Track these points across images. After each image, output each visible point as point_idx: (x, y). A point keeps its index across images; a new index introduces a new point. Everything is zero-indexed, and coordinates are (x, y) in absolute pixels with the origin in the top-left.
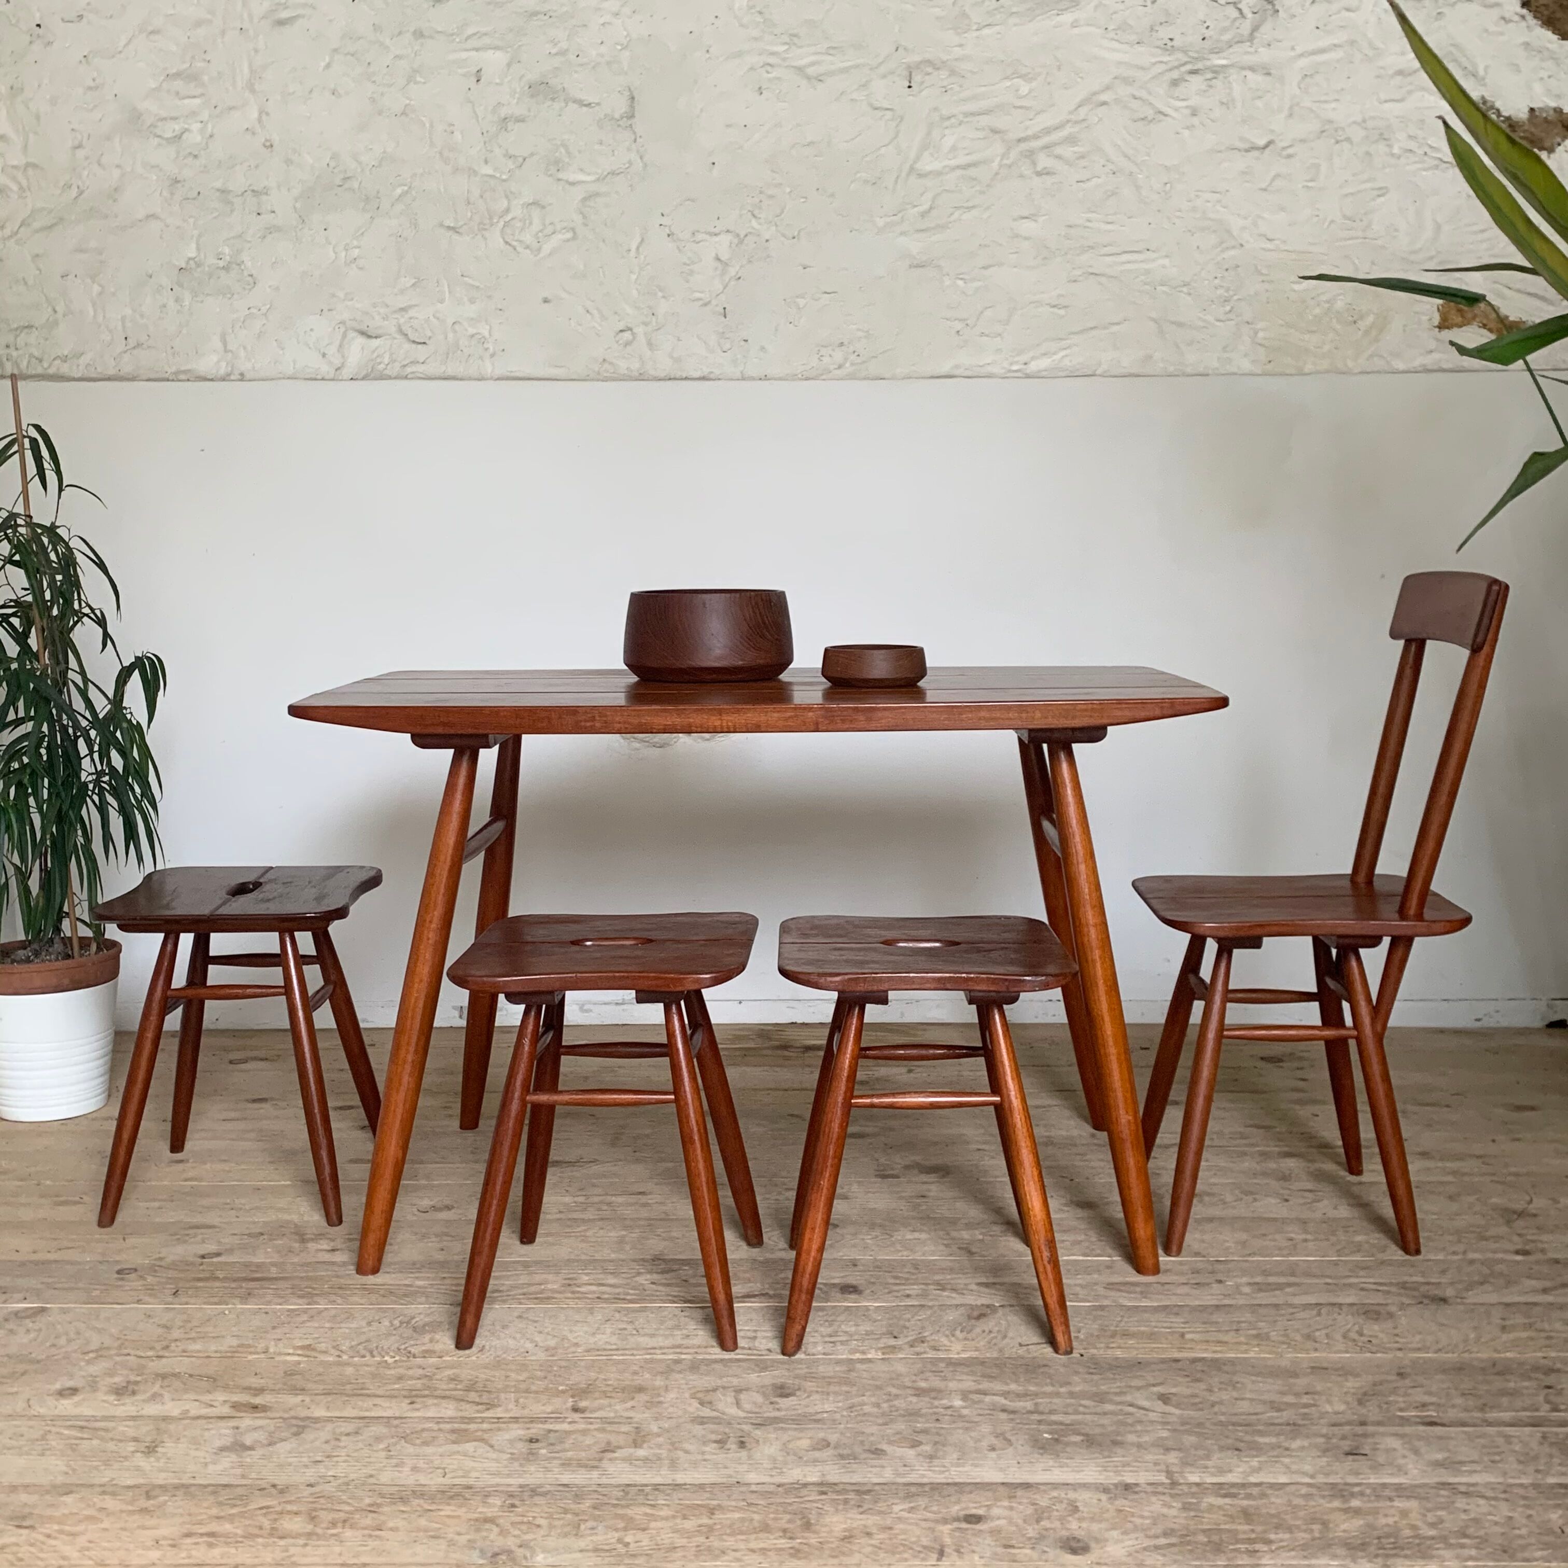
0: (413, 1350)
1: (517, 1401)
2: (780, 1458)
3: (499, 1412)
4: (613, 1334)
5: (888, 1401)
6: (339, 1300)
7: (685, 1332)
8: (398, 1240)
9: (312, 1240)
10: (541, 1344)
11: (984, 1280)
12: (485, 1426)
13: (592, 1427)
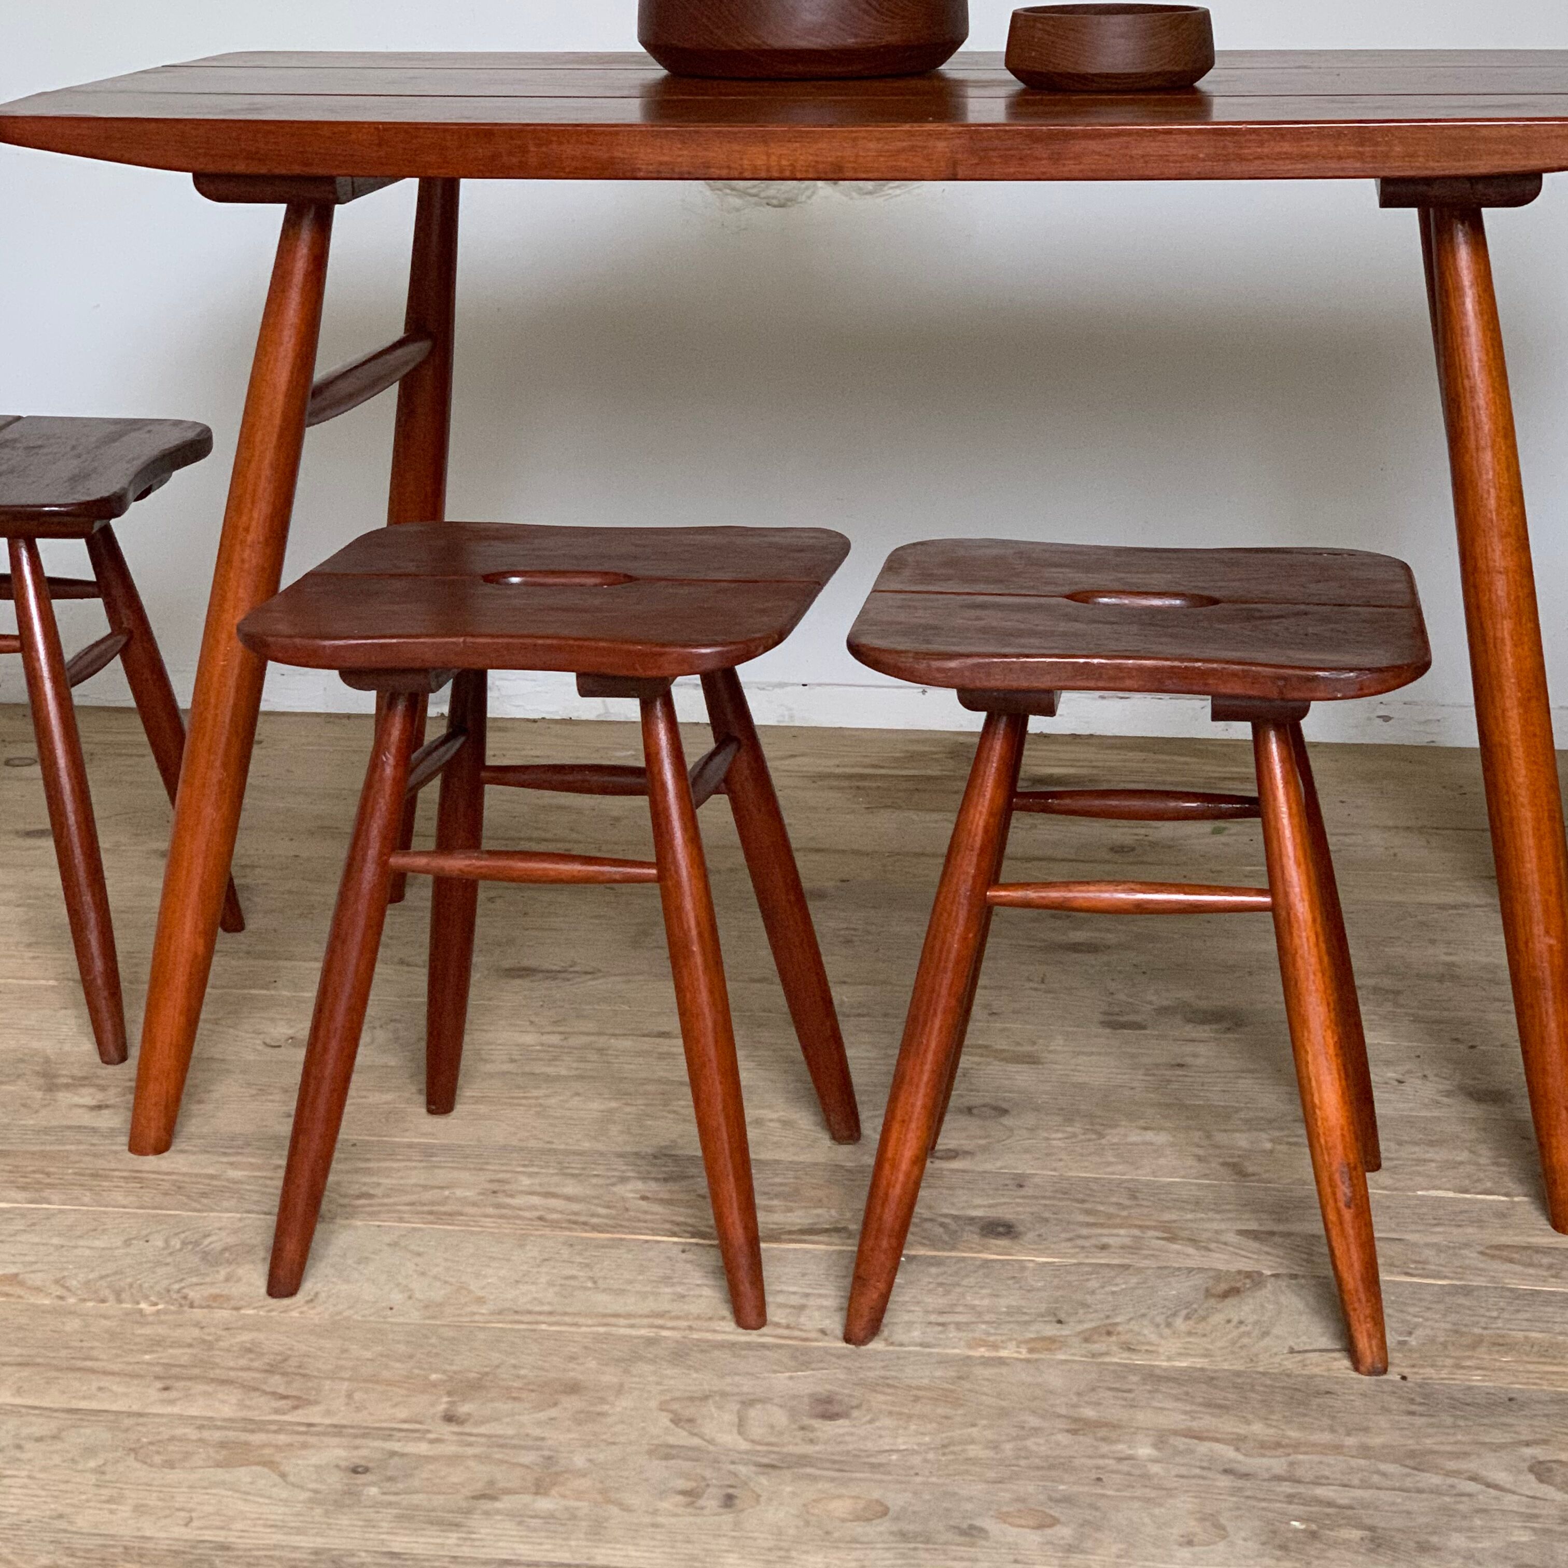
0: (192, 1294)
1: (349, 1396)
2: (792, 1531)
3: (313, 1415)
4: (551, 1284)
5: (1018, 1438)
6: (87, 1197)
7: (679, 1289)
8: (215, 1095)
9: (67, 1086)
10: (418, 1295)
11: (1253, 1226)
12: (282, 1438)
13: (470, 1451)
